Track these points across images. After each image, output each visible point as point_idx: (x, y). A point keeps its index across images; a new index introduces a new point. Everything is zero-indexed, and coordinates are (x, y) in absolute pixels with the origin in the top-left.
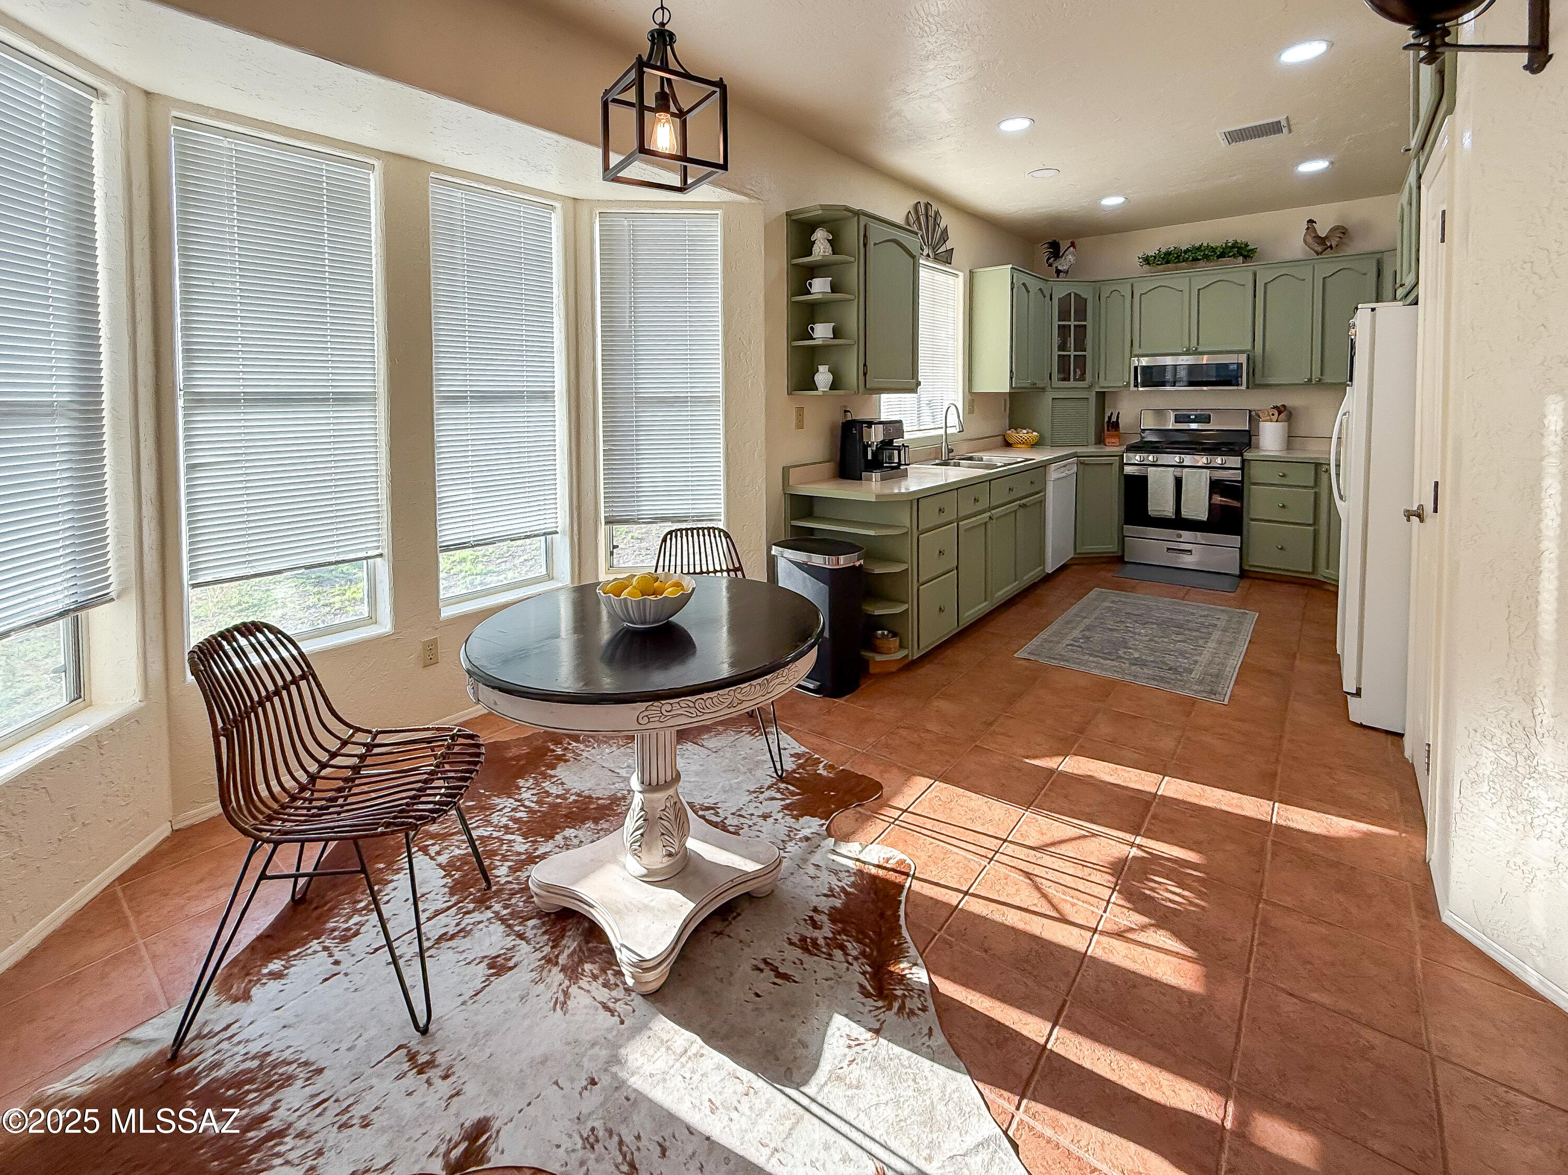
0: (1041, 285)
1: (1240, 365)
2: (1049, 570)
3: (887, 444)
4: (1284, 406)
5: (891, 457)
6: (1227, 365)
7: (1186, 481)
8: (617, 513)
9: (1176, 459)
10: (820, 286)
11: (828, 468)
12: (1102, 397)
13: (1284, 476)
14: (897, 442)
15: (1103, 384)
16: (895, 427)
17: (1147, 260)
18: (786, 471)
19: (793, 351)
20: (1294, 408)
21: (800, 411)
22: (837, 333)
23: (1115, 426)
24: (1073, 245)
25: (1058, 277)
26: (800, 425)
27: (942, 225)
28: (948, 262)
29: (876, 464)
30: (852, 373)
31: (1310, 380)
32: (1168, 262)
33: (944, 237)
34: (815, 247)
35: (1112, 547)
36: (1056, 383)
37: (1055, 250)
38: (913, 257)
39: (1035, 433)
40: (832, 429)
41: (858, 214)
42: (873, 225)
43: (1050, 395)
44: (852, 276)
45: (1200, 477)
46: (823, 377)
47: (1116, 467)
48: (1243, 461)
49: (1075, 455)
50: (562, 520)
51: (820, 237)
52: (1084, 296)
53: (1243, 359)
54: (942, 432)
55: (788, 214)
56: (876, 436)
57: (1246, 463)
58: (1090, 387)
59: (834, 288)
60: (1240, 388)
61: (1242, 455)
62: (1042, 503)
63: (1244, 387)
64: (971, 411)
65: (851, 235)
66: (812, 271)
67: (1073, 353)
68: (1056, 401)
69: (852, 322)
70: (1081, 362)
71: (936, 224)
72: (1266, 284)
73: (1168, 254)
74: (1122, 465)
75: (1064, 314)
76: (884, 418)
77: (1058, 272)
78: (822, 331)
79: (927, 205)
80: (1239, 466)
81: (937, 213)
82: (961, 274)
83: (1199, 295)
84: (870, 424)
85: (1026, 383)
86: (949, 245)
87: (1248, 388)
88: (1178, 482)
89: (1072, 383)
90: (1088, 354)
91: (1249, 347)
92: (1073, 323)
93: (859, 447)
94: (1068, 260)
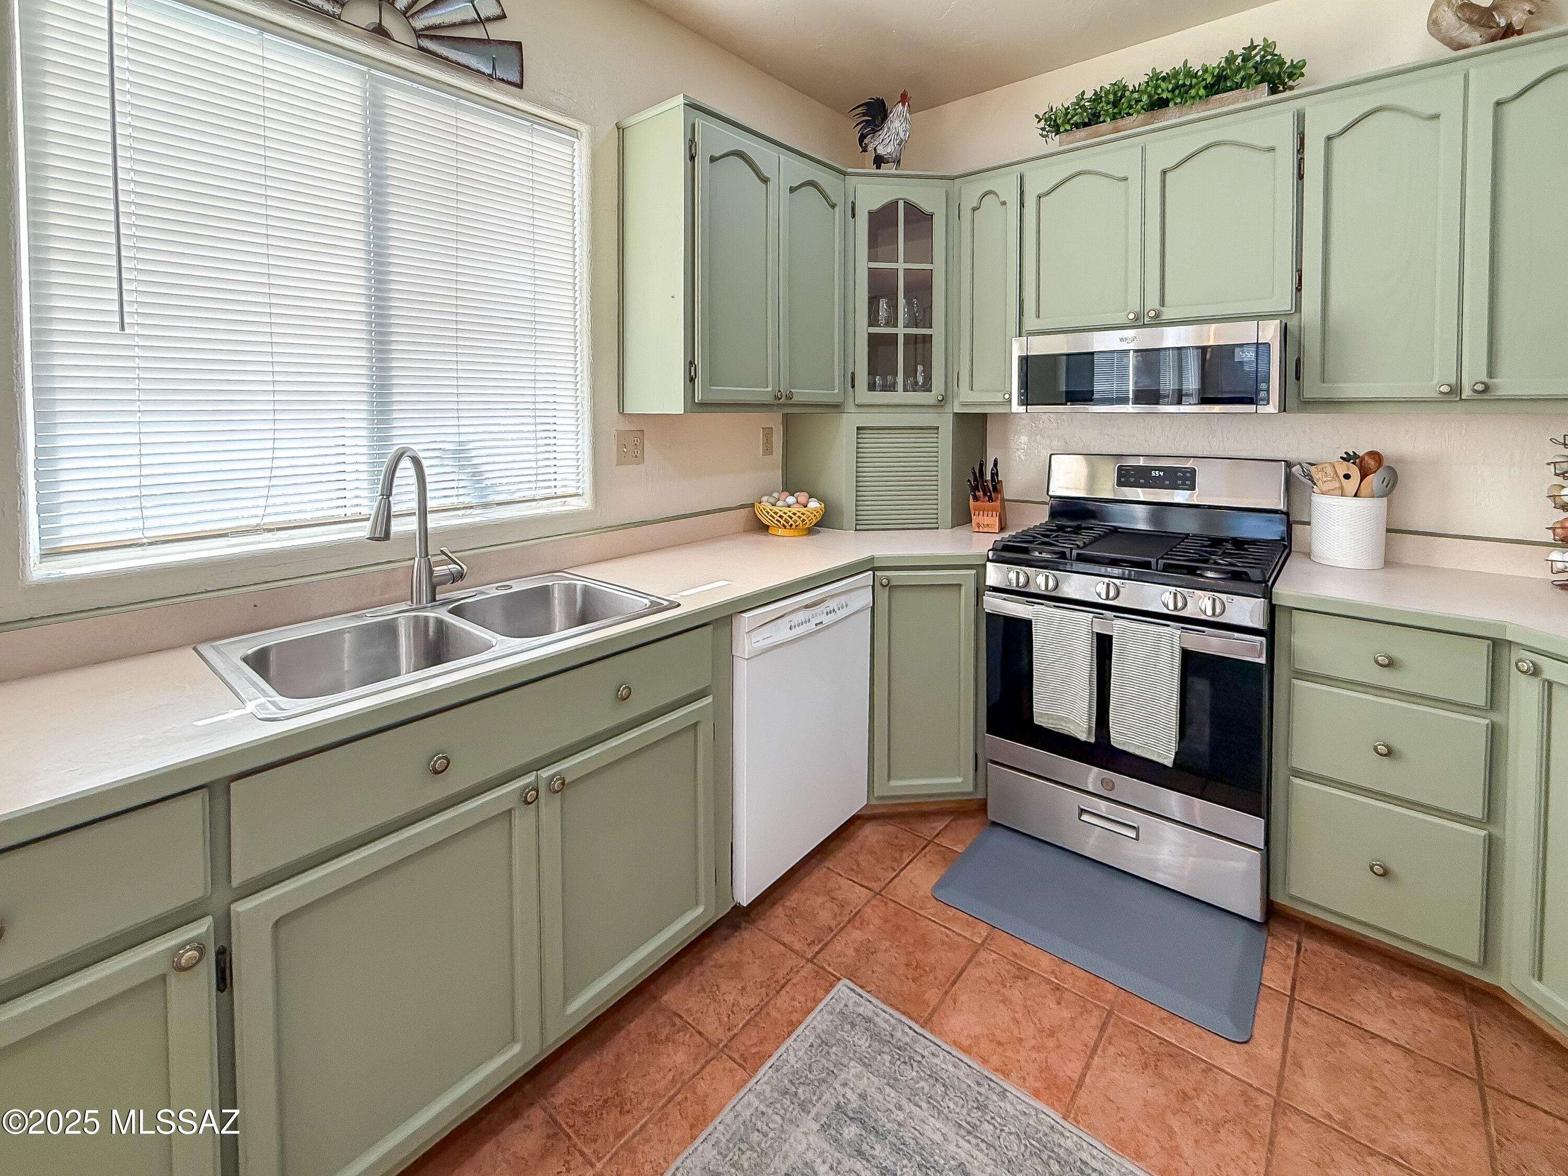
1: (1261, 348)
2: (745, 895)
4: (1376, 456)
6: (1229, 350)
7: (1122, 650)
9: (1101, 586)
13: (1391, 664)
15: (967, 398)
17: (1054, 120)
20: (1401, 460)
23: (991, 484)
24: (907, 101)
25: (878, 167)
31: (1455, 390)
32: (1097, 119)
36: (862, 393)
37: (876, 118)
39: (814, 504)
43: (850, 420)
45: (1157, 646)
47: (971, 594)
48: (1272, 610)
49: (870, 566)
52: (927, 207)
53: (1270, 333)
57: (1280, 617)
58: (942, 402)
60: (1262, 409)
61: (1267, 594)
63: (1272, 408)
67: (901, 330)
68: (865, 435)
70: (920, 347)
72: (1329, 139)
73: (1097, 98)
74: (982, 591)
75: (881, 247)
77: (879, 161)
80: (1259, 624)
82: (582, 129)
83: (1163, 182)
85: (761, 394)
87: (1283, 408)
88: (1103, 645)
89: (900, 396)
90: (937, 331)
91: (1286, 305)
92: (901, 266)
94: (900, 132)
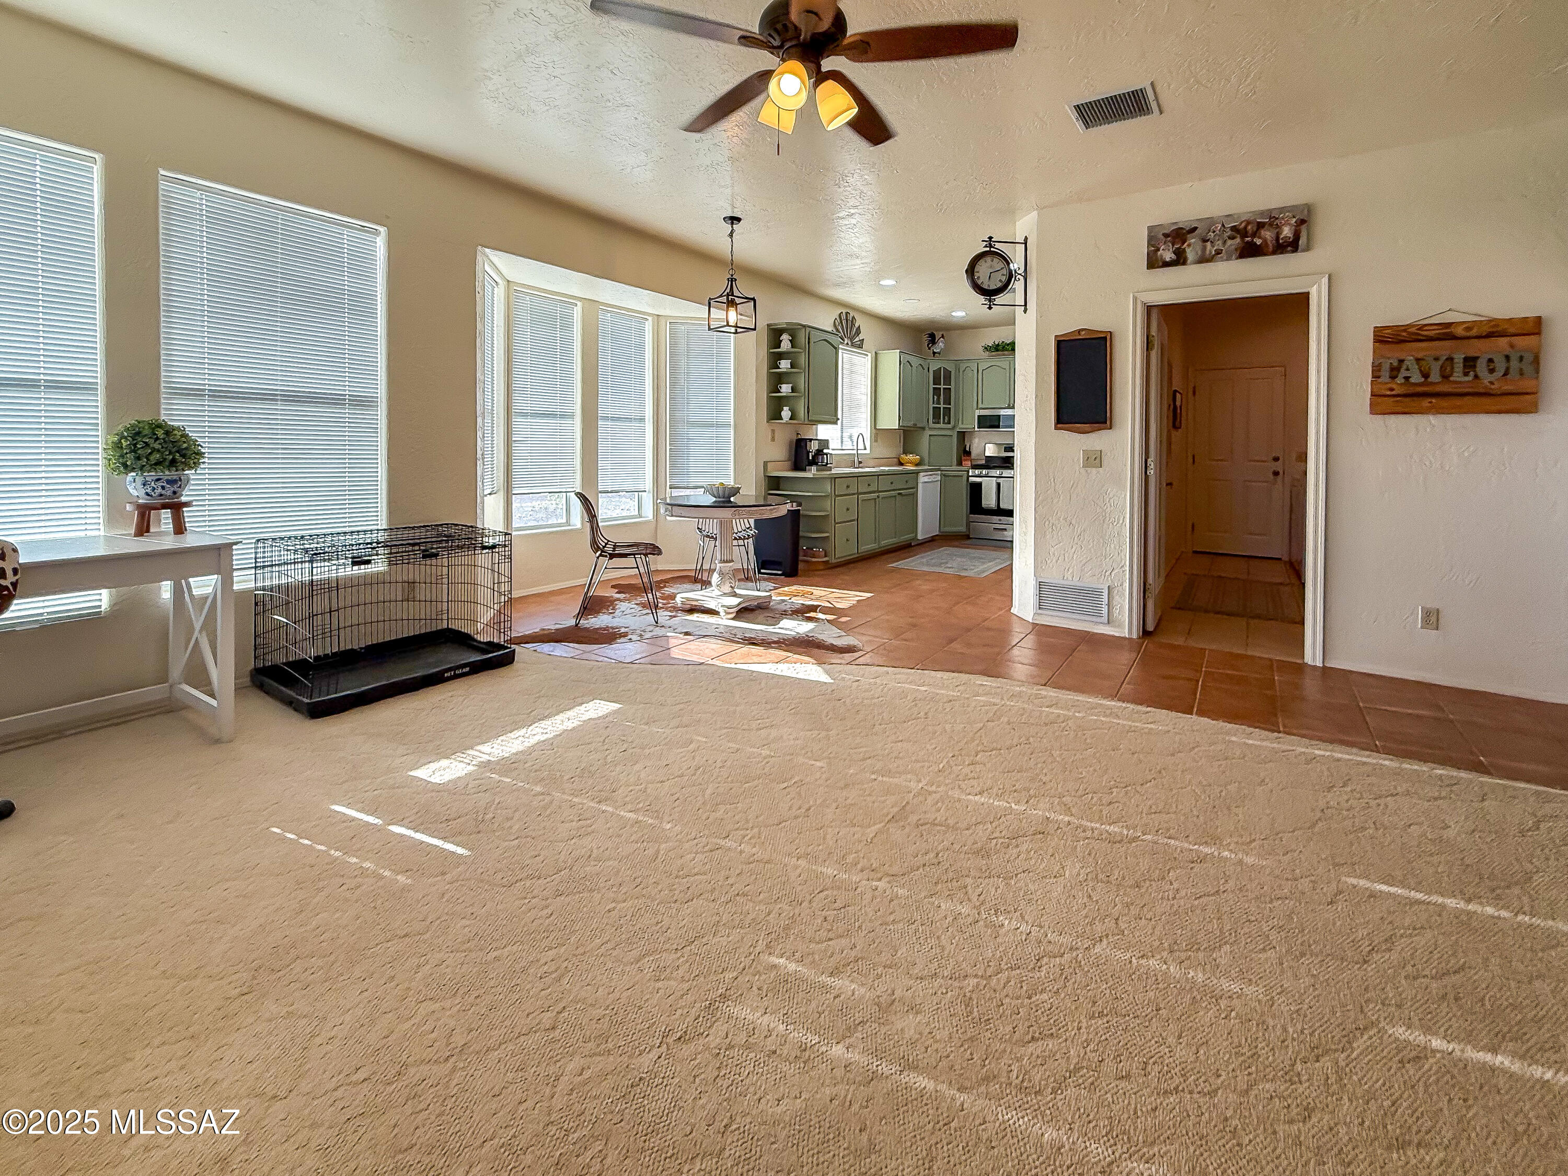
0: (921, 361)
2: (920, 538)
3: (819, 452)
5: (823, 458)
7: (1003, 486)
8: (676, 482)
9: (998, 472)
10: (785, 365)
11: (788, 464)
12: (962, 435)
14: (825, 451)
15: (961, 427)
16: (825, 443)
17: (986, 348)
18: (765, 464)
19: (770, 399)
21: (773, 431)
22: (793, 390)
23: (968, 453)
24: (943, 336)
25: (933, 356)
26: (773, 439)
27: (857, 325)
28: (860, 347)
29: (813, 462)
30: (802, 412)
32: (997, 350)
33: (858, 331)
34: (782, 344)
35: (963, 529)
36: (931, 425)
37: (933, 340)
38: (835, 348)
39: (918, 457)
40: (791, 442)
41: (804, 326)
42: (813, 332)
43: (928, 432)
44: (802, 360)
46: (786, 413)
47: (965, 478)
49: (939, 470)
50: (648, 484)
51: (785, 338)
52: (950, 369)
54: (855, 452)
55: (768, 325)
56: (814, 447)
58: (954, 428)
59: (792, 366)
62: (915, 495)
64: (876, 441)
65: (802, 338)
66: (781, 356)
67: (942, 406)
68: (932, 438)
69: (802, 383)
70: (947, 411)
71: (853, 324)
73: (998, 345)
74: (968, 476)
75: (936, 381)
76: (819, 438)
77: (934, 353)
78: (785, 389)
79: (847, 313)
81: (853, 318)
82: (869, 355)
84: (811, 440)
85: (911, 424)
86: (861, 337)
88: (999, 485)
89: (942, 425)
90: (952, 407)
92: (942, 387)
93: (805, 451)
94: (940, 346)
